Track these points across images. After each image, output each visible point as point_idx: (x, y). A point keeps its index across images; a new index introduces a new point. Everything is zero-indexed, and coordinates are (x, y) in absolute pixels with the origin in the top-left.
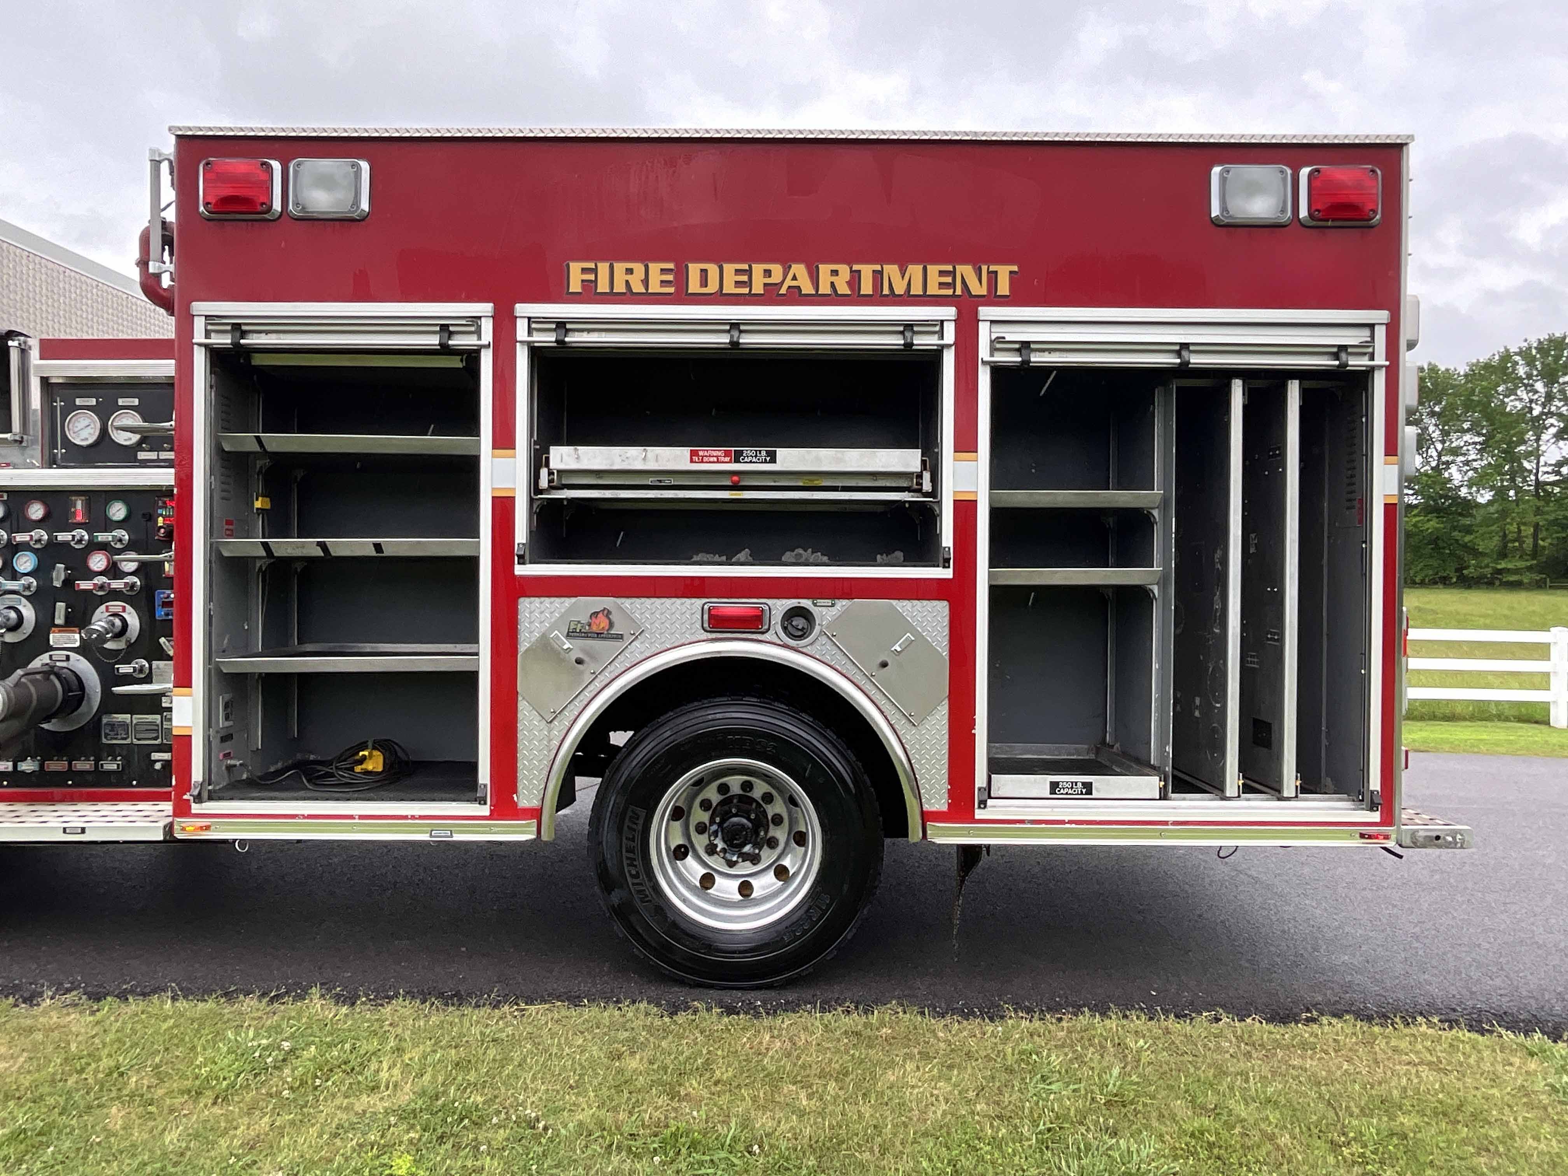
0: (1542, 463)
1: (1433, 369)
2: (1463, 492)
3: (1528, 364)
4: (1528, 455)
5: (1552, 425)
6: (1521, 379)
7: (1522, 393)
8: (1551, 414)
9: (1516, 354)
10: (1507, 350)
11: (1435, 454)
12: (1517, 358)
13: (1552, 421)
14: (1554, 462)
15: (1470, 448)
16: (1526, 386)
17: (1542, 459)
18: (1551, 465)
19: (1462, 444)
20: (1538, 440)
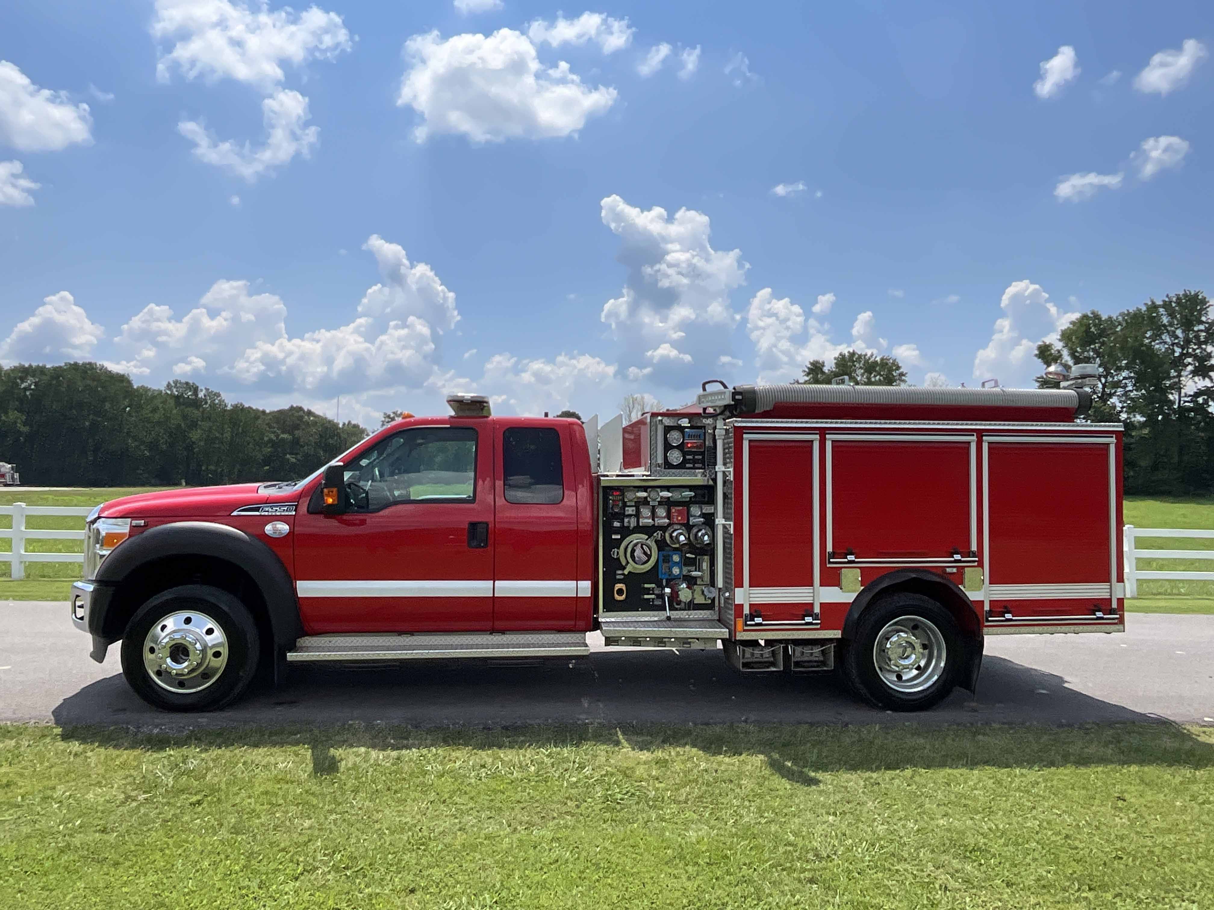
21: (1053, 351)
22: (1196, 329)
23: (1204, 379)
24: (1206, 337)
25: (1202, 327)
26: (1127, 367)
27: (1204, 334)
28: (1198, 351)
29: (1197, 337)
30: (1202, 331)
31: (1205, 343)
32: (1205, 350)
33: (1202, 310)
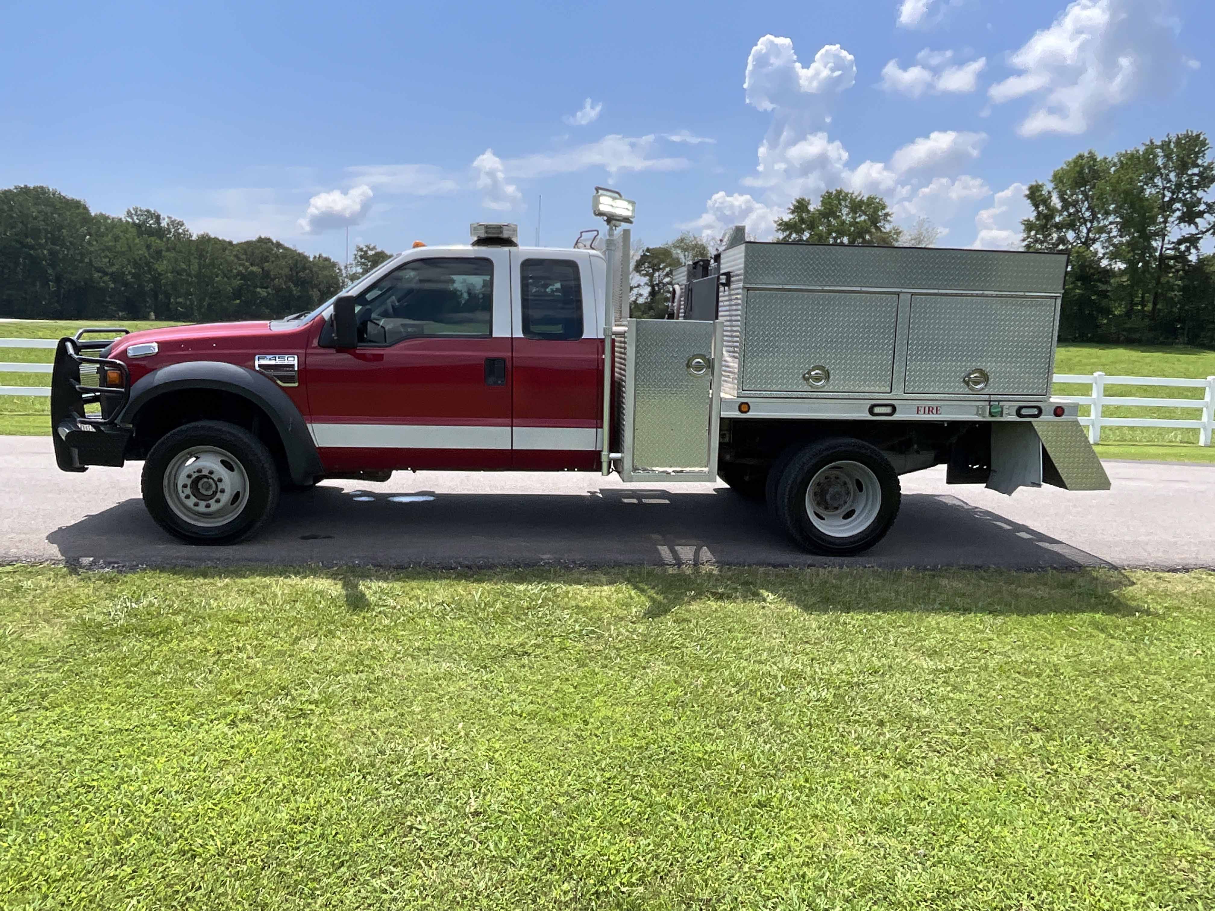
0: (1166, 241)
1: (1092, 157)
2: (1104, 263)
3: (1165, 156)
4: (1156, 234)
5: (1178, 209)
6: (1159, 169)
7: (1158, 181)
8: (1179, 200)
9: (1157, 147)
10: (1152, 143)
11: (1085, 231)
12: (1158, 150)
13: (1178, 205)
14: (1175, 240)
15: (1113, 226)
16: (1161, 174)
17: (1167, 238)
18: (1173, 243)
19: (1107, 223)
20: (1165, 222)
21: (1043, 193)
22: (1190, 172)
23: (1190, 225)
24: (1198, 182)
25: (1196, 170)
26: (1115, 211)
27: (1197, 178)
28: (1188, 196)
29: (1190, 181)
30: (1195, 174)
31: (1197, 188)
32: (1195, 195)
33: (1199, 152)
